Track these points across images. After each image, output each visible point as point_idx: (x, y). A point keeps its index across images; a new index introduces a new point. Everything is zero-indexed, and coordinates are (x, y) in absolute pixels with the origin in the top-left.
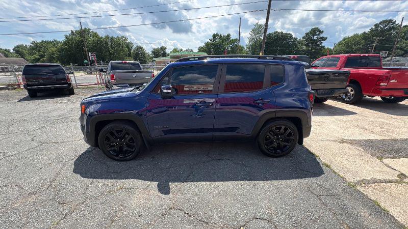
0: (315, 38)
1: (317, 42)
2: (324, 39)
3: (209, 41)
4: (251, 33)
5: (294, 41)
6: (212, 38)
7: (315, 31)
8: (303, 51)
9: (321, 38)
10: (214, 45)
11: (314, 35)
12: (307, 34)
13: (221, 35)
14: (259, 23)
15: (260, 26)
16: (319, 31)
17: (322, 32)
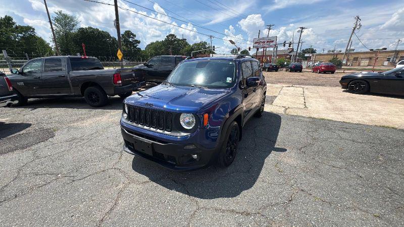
0: (131, 40)
1: (133, 44)
7: (129, 34)
11: (129, 37)
14: (62, 13)
15: (65, 17)
16: (132, 34)
17: (135, 36)
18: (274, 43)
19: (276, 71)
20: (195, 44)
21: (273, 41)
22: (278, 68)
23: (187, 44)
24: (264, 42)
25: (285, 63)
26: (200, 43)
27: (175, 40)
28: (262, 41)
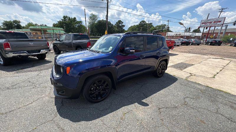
0: (120, 25)
1: (121, 27)
2: (124, 26)
3: (61, 20)
4: (89, 18)
5: (112, 26)
6: (63, 19)
7: (120, 22)
8: (116, 31)
9: (123, 25)
10: (65, 23)
11: (120, 23)
12: (117, 23)
13: (69, 17)
14: (93, 14)
15: (94, 15)
16: (122, 22)
17: (123, 23)
18: (222, 23)
19: (219, 45)
20: (158, 26)
21: (220, 22)
22: (221, 43)
23: (152, 26)
24: (211, 22)
25: (231, 39)
26: (162, 25)
27: (145, 24)
28: (209, 21)
